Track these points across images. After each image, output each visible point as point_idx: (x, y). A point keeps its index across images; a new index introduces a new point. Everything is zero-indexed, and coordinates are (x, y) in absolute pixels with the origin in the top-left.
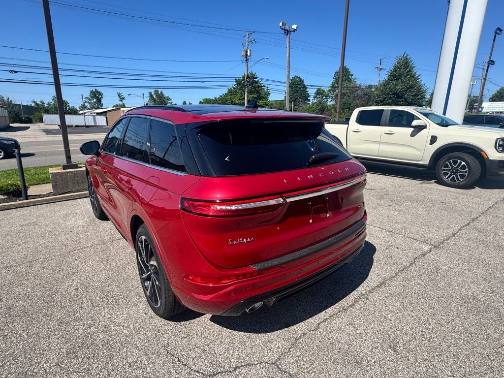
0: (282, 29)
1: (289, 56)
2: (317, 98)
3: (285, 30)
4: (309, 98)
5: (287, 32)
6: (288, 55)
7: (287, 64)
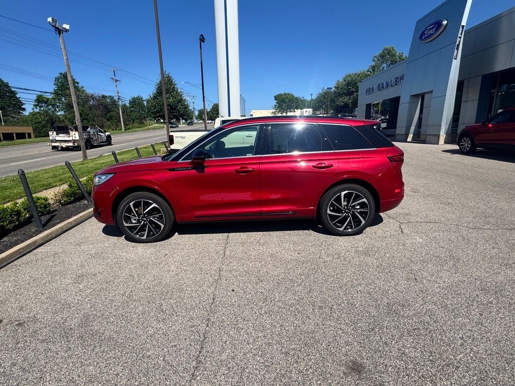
0: (52, 25)
1: (67, 59)
2: (40, 107)
3: (56, 28)
4: (23, 107)
5: (60, 31)
6: (65, 58)
7: (67, 67)
